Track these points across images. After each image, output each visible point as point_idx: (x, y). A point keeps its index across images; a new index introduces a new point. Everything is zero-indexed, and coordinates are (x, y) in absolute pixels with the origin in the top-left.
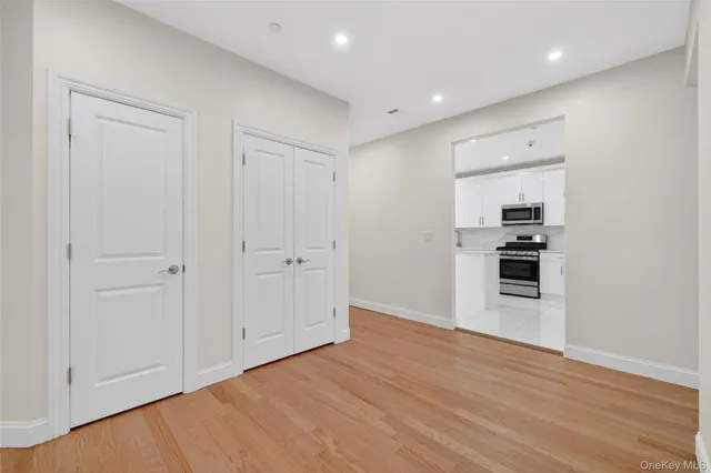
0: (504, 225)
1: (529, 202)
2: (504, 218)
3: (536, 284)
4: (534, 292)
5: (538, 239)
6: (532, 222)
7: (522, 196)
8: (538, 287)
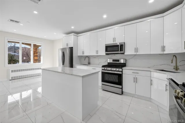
0: (107, 54)
1: (118, 42)
2: (106, 51)
3: (120, 87)
4: (119, 91)
5: (122, 61)
6: (119, 52)
7: (114, 39)
8: (122, 88)
